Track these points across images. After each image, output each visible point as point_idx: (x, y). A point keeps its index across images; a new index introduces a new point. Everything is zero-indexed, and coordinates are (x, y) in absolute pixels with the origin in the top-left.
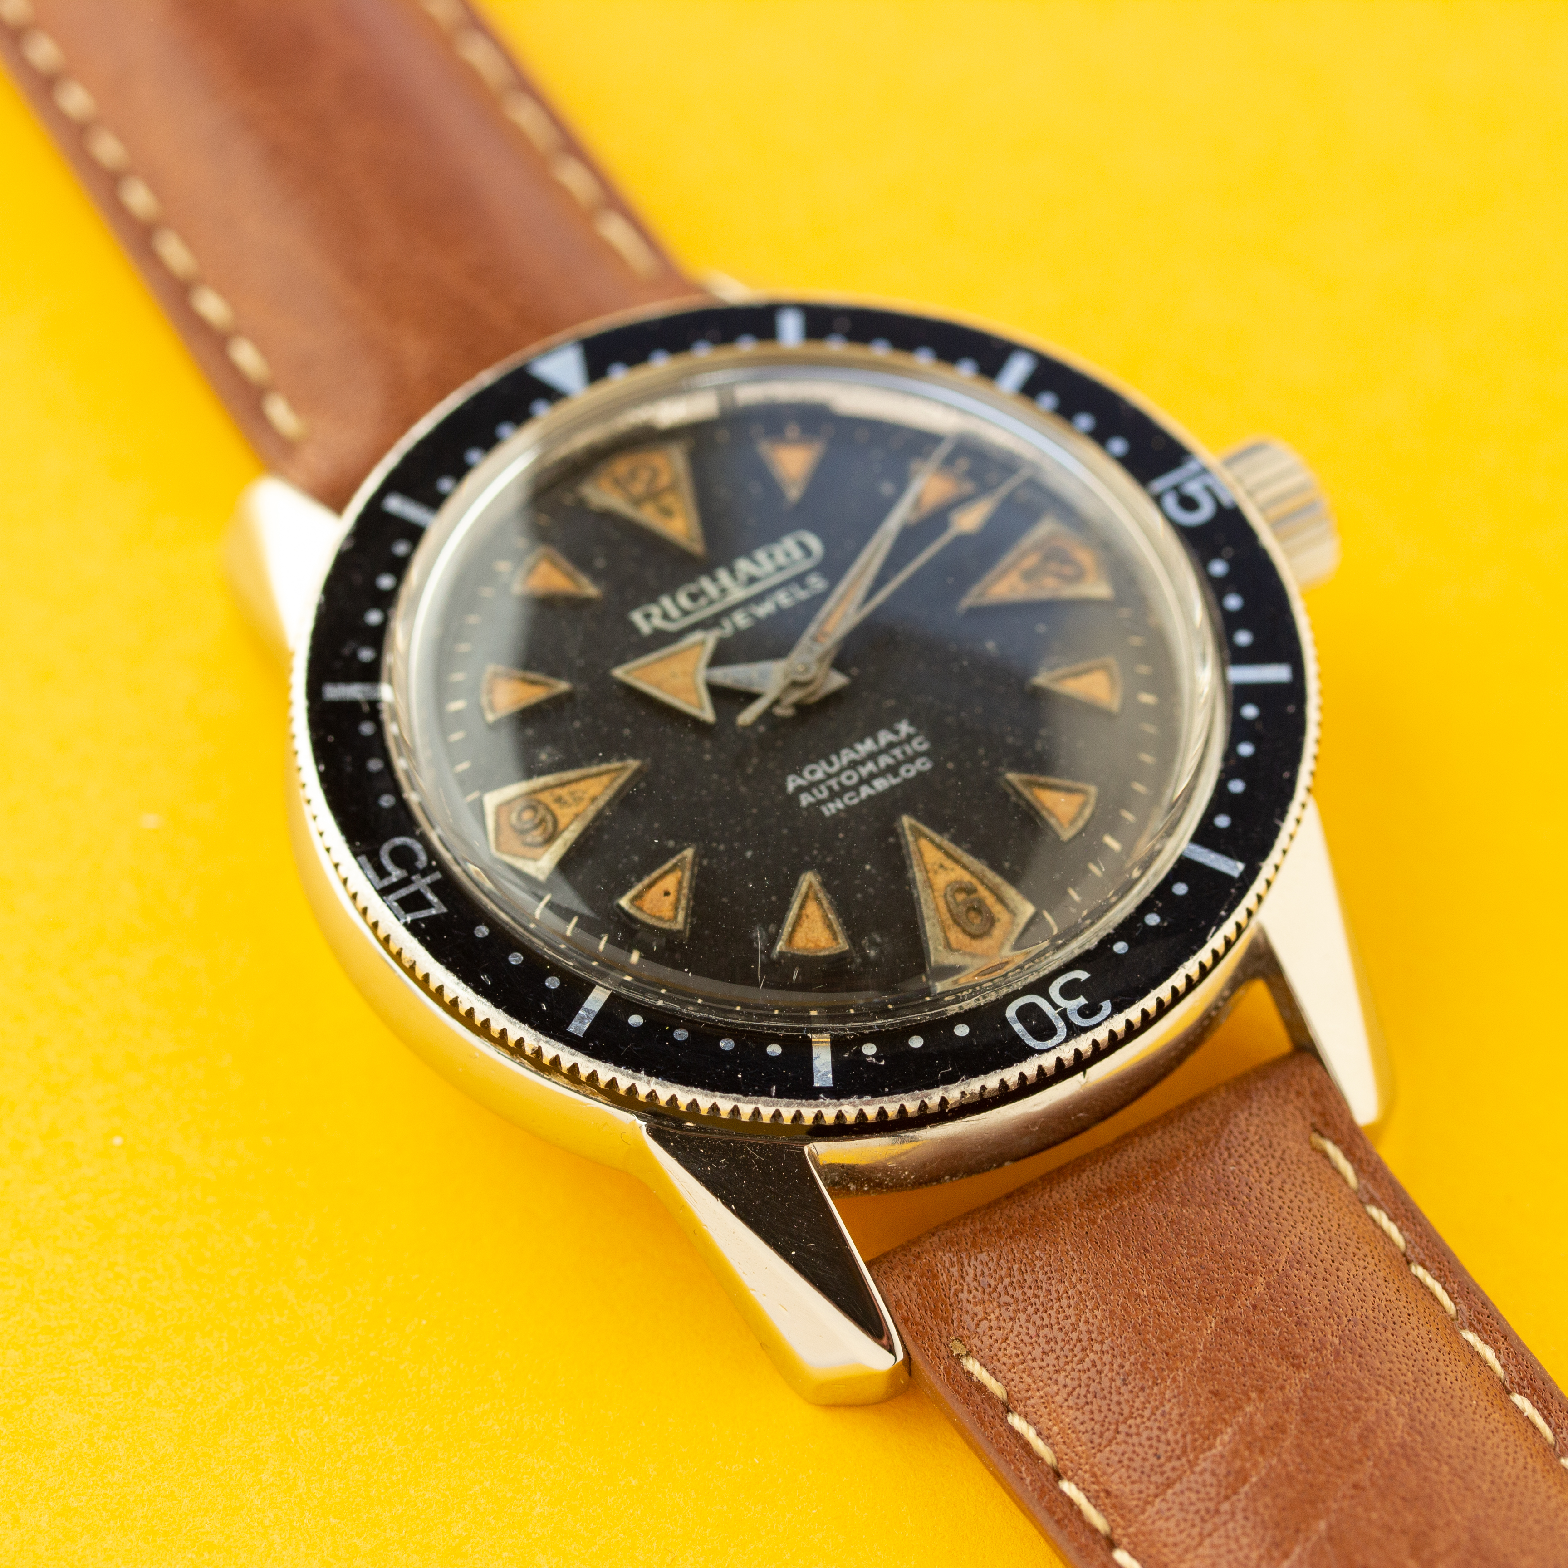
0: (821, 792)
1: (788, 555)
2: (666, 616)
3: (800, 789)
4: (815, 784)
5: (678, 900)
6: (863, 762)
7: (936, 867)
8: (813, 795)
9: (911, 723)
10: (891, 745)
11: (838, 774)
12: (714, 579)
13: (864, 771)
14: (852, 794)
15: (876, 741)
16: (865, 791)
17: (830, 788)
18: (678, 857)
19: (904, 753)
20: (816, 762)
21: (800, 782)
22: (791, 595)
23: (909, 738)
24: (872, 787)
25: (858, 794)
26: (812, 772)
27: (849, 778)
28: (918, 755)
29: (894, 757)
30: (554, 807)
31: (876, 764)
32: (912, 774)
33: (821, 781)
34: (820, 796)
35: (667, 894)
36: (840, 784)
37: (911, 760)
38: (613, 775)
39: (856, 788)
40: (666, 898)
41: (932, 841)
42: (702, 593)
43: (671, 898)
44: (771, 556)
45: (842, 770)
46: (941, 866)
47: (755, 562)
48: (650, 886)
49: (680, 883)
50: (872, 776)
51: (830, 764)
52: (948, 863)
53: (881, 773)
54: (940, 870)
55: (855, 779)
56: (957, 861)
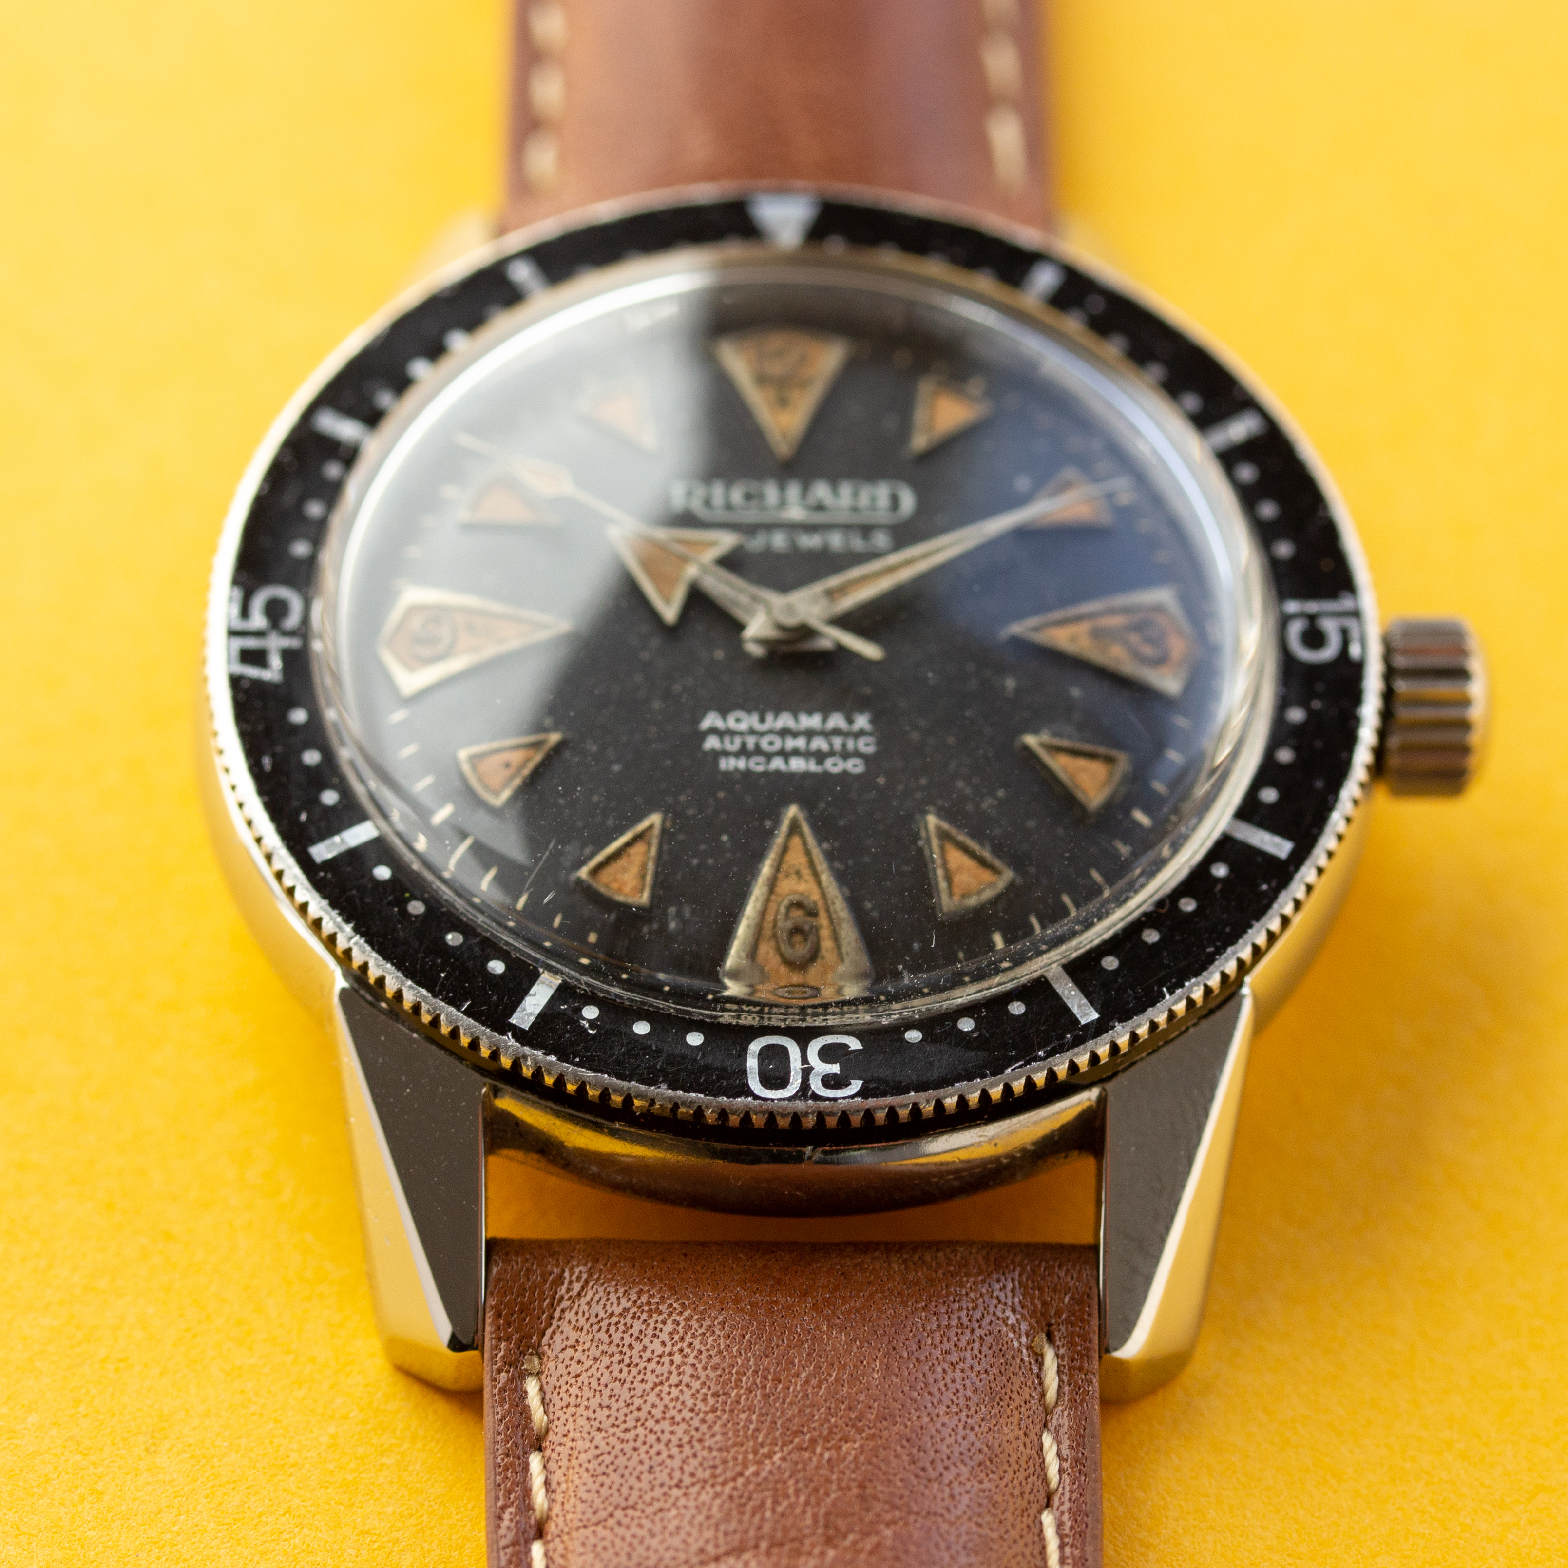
0: (732, 743)
1: (873, 499)
2: (708, 503)
3: (714, 731)
4: (731, 733)
5: (513, 777)
6: (795, 734)
7: (792, 871)
8: (722, 743)
9: (872, 722)
10: (837, 732)
11: (762, 734)
12: (782, 488)
13: (791, 743)
14: (761, 759)
15: (824, 720)
16: (777, 764)
17: (744, 744)
18: (542, 737)
19: (844, 745)
20: (749, 711)
21: (719, 724)
22: (847, 540)
23: (861, 733)
24: (787, 762)
25: (768, 763)
26: (738, 720)
27: (771, 743)
28: (857, 754)
29: (831, 745)
30: (462, 631)
31: (809, 742)
32: (835, 770)
33: (741, 733)
34: (728, 747)
35: (507, 766)
36: (757, 745)
37: (845, 755)
39: (769, 756)
40: (504, 769)
41: (805, 843)
42: (761, 496)
43: (509, 772)
44: (855, 494)
45: (771, 732)
46: (797, 872)
47: (835, 492)
48: (497, 751)
49: (526, 762)
50: (796, 752)
51: (762, 720)
52: (806, 872)
53: (807, 754)
54: (794, 876)
55: (776, 747)
56: (816, 875)
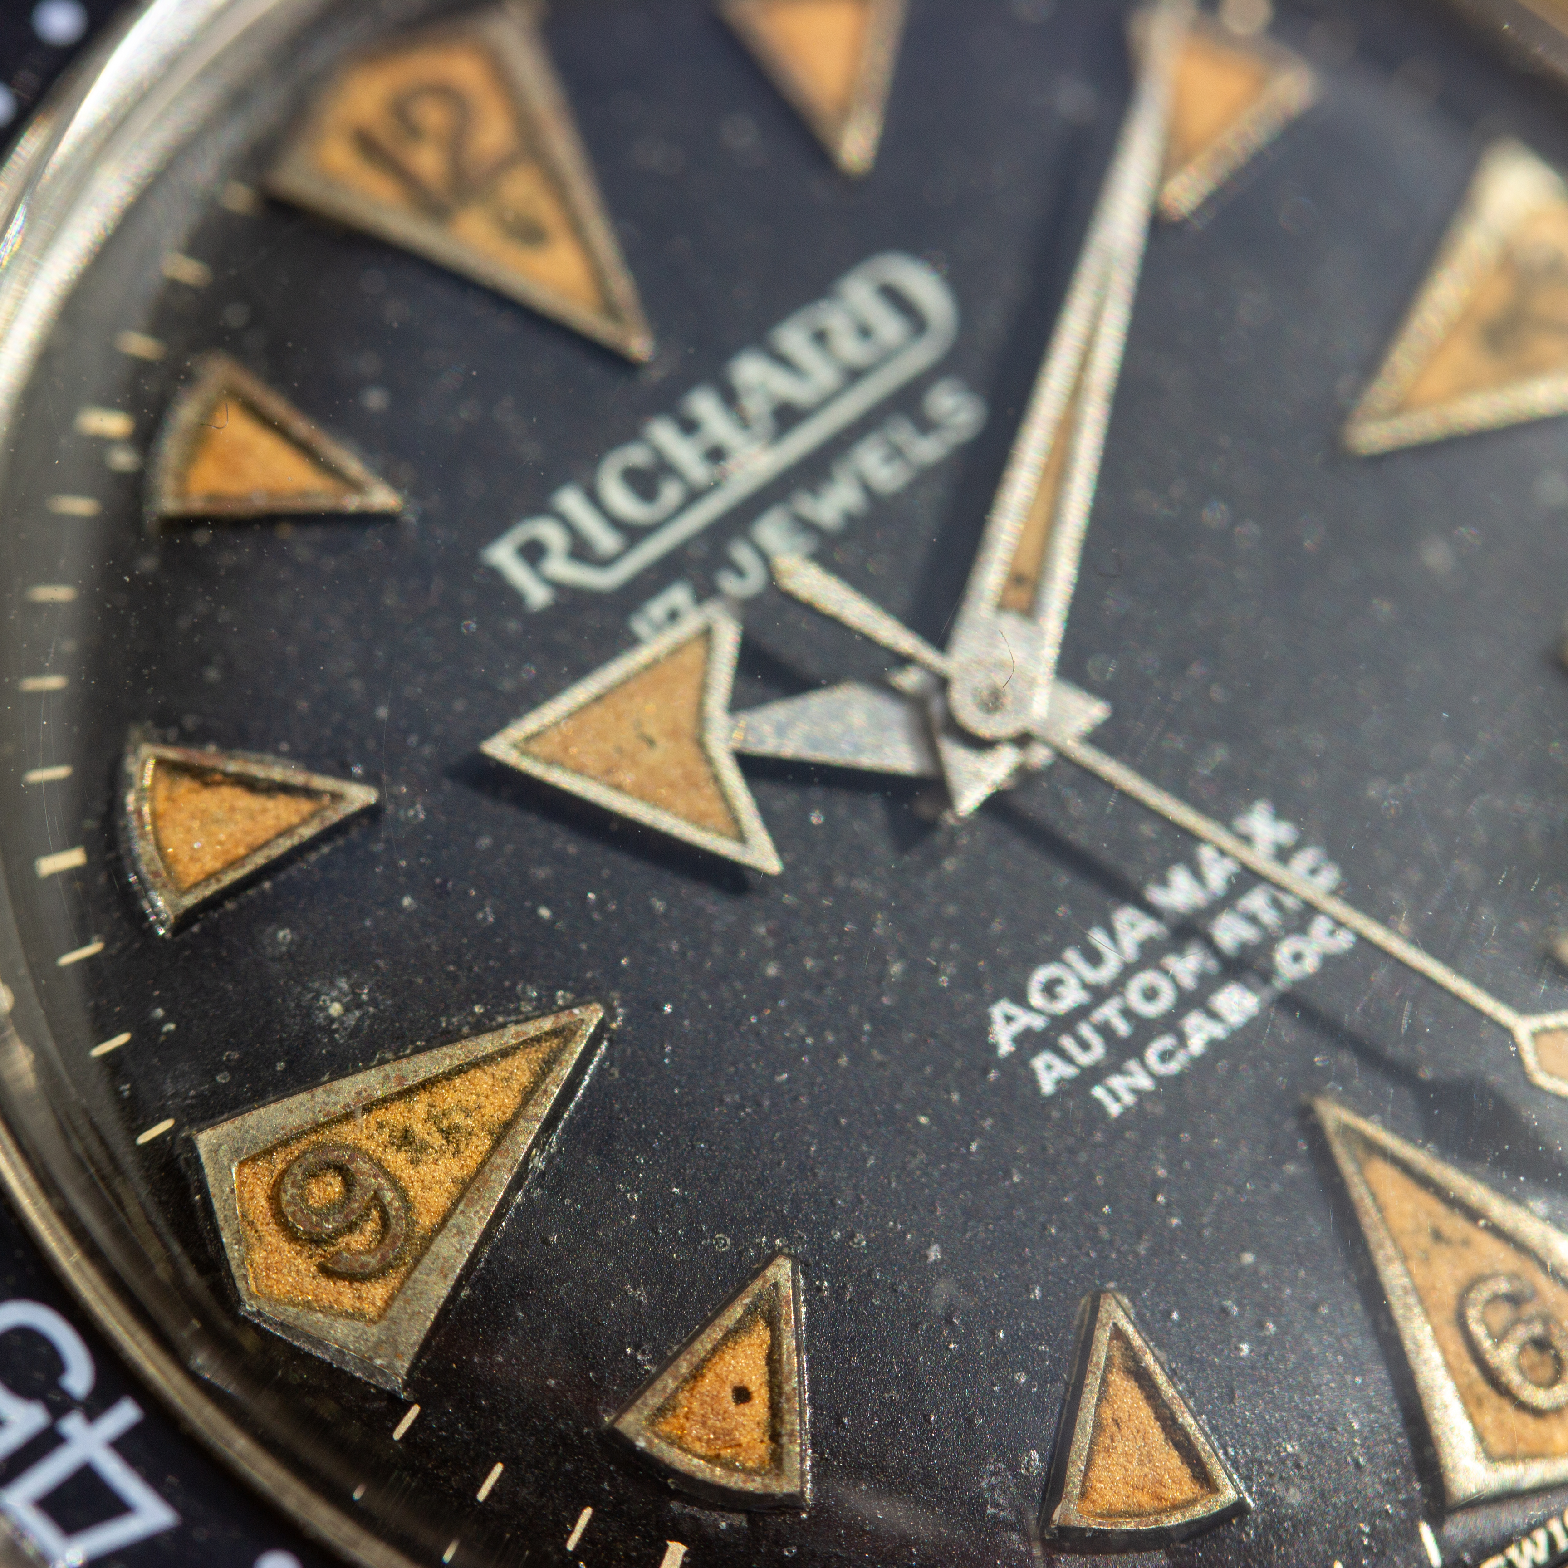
0: (1085, 1046)
1: (865, 332)
2: (581, 550)
3: (1028, 1044)
4: (1066, 1023)
5: (775, 1411)
6: (1175, 944)
7: (1424, 1240)
8: (1068, 1059)
9: (1280, 813)
10: (1240, 886)
11: (1118, 986)
12: (687, 424)
13: (1184, 969)
14: (1166, 1042)
15: (1198, 874)
16: (1199, 1031)
17: (1105, 1030)
18: (756, 1286)
19: (1276, 904)
20: (1054, 955)
21: (1025, 1020)
22: (896, 453)
23: (1282, 858)
24: (1214, 1015)
25: (1182, 1040)
26: (1051, 989)
27: (1151, 994)
29: (1253, 919)
30: (397, 1160)
32: (1310, 964)
33: (1081, 1012)
34: (1085, 1059)
35: (742, 1395)
36: (1127, 1013)
37: (1299, 924)
38: (537, 1054)
39: (1172, 1024)
40: (745, 1408)
41: (1405, 1168)
42: (663, 468)
43: (759, 1406)
44: (821, 338)
45: (1128, 971)
46: (1437, 1236)
47: (783, 361)
48: (696, 1374)
49: (773, 1361)
50: (1209, 983)
51: (1094, 958)
52: (1452, 1225)
53: (1231, 973)
54: (1438, 1250)
55: (1166, 999)
56: (1472, 1214)
